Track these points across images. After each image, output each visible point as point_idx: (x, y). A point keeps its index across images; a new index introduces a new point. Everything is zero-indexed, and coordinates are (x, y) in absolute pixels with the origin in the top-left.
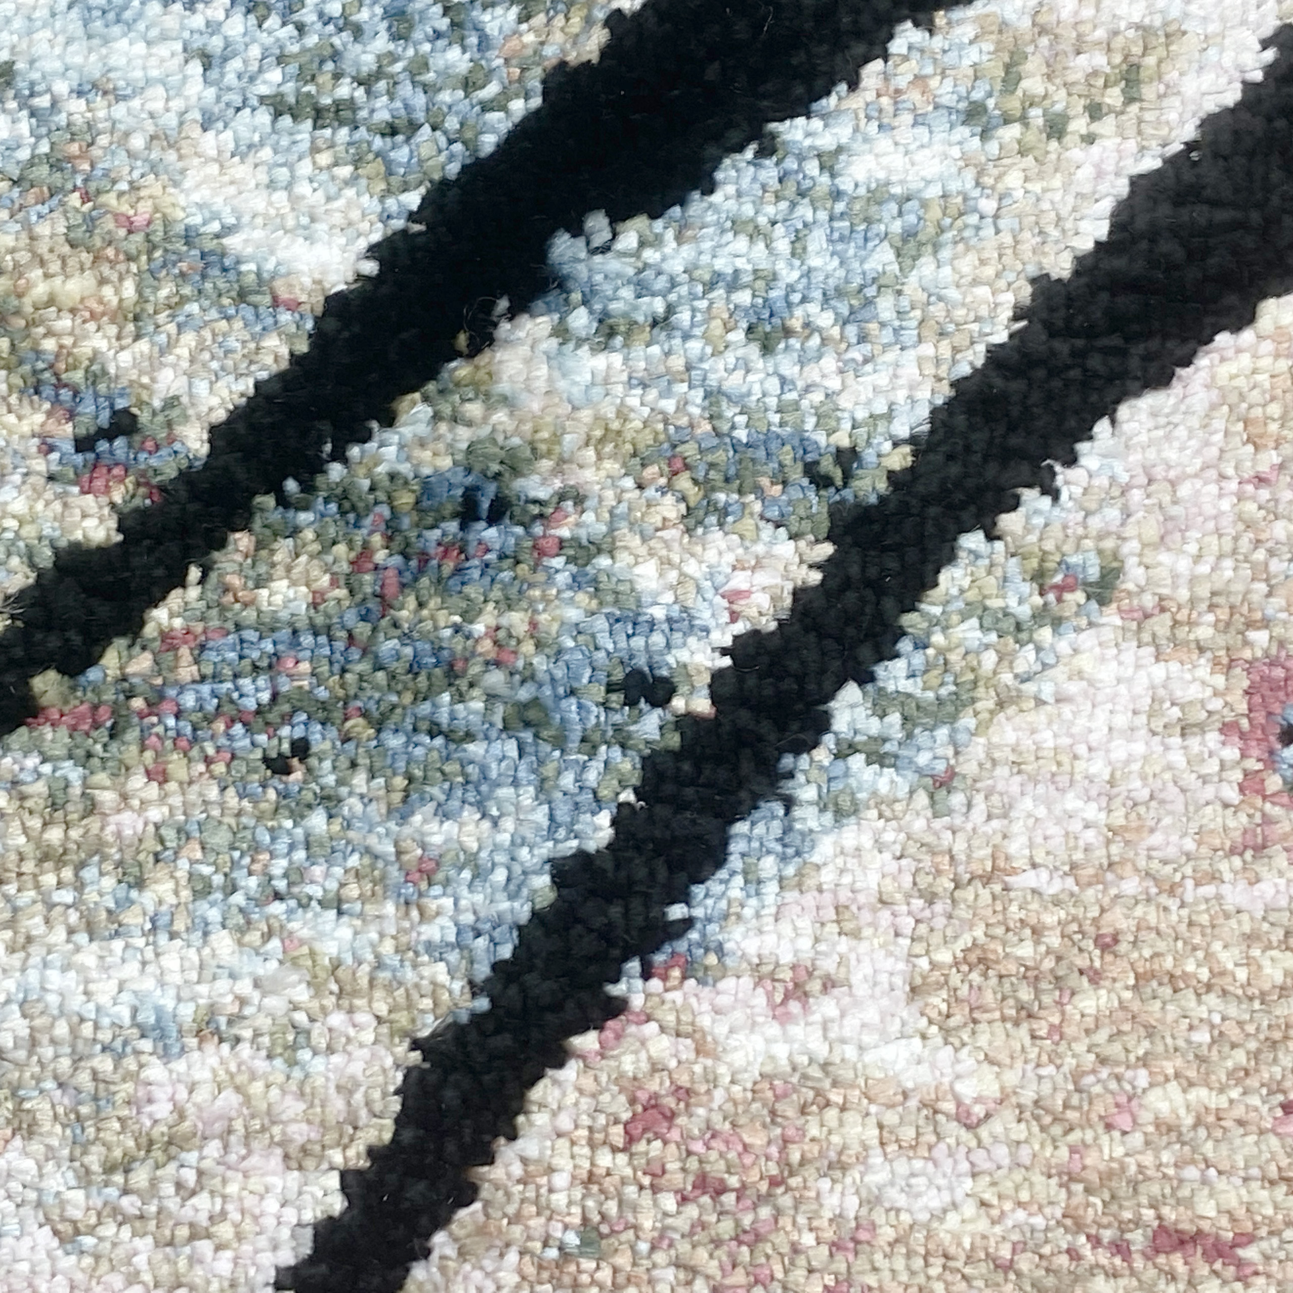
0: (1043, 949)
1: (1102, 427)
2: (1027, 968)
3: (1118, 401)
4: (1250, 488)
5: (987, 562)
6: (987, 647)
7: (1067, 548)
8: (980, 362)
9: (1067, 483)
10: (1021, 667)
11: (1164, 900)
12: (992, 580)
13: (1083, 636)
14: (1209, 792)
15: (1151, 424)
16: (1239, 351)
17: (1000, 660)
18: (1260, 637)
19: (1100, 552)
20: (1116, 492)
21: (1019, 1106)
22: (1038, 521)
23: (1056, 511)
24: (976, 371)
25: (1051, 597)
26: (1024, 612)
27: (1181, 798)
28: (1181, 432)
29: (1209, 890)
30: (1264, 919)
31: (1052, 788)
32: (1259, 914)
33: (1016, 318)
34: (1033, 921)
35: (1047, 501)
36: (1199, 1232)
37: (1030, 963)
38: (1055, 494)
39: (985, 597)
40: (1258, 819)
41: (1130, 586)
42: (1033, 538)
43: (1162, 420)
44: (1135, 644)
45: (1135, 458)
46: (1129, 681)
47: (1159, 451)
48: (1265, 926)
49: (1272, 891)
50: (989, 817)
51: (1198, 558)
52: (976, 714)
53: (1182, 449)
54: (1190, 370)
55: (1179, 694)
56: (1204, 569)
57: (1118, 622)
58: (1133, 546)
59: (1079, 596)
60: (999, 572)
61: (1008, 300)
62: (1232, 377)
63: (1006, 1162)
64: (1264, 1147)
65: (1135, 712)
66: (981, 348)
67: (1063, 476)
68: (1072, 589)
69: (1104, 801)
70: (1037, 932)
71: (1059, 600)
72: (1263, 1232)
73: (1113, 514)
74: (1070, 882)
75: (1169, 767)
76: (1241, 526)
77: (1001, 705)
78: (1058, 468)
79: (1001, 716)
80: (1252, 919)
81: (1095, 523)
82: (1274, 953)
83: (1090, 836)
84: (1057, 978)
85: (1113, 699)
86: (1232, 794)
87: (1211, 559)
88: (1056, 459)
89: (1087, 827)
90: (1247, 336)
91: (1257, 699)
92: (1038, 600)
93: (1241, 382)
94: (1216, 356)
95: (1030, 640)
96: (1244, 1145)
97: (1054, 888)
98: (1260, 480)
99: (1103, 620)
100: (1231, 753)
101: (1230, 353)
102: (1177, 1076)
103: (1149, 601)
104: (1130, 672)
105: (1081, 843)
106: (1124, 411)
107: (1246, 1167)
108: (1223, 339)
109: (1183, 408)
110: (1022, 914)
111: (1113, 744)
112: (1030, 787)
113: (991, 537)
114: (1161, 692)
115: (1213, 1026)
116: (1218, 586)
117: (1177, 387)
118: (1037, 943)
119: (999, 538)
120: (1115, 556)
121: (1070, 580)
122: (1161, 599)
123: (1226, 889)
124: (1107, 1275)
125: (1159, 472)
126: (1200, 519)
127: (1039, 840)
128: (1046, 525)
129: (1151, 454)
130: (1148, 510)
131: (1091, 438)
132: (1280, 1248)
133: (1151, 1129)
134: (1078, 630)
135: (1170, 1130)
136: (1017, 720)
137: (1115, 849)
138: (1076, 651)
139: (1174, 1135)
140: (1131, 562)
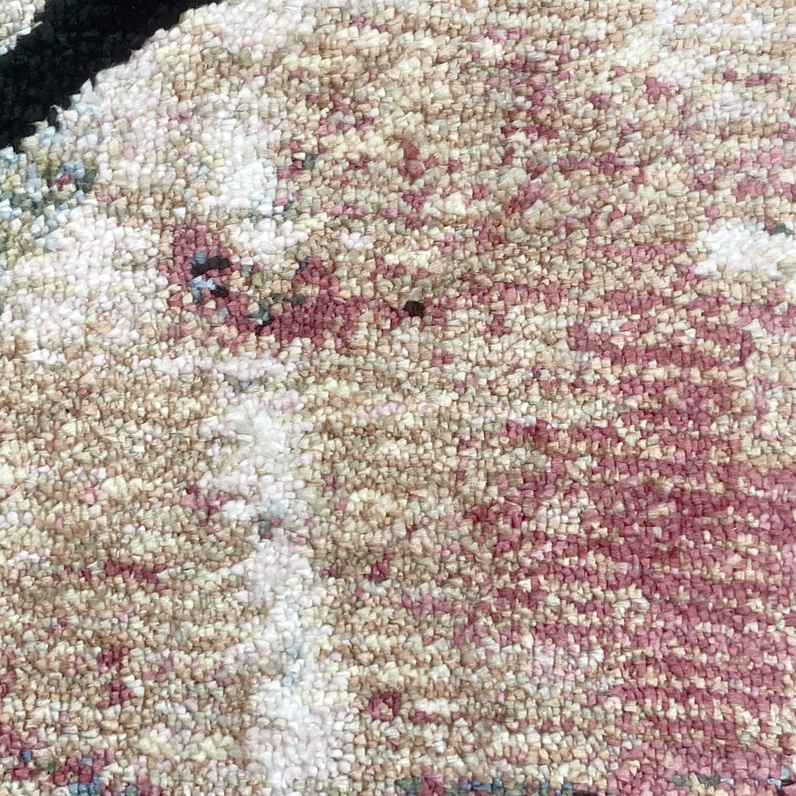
0: (44, 396)
1: (87, 86)
2: (35, 409)
3: (97, 70)
4: (175, 123)
5: (16, 166)
6: (16, 217)
7: (65, 158)
8: (13, 47)
9: (65, 119)
10: (36, 229)
11: (120, 368)
12: (18, 177)
13: (74, 211)
14: (149, 304)
15: (116, 84)
16: (171, 41)
17: (23, 225)
18: (181, 212)
19: (84, 160)
20: (94, 124)
21: (26, 490)
22: (47, 141)
23: (59, 137)
24: (10, 51)
25: (55, 187)
26: (38, 196)
27: (131, 307)
28: (134, 89)
29: (146, 362)
30: (179, 379)
31: (52, 301)
32: (176, 376)
33: (36, 20)
34: (39, 379)
35: (52, 130)
36: (134, 564)
37: (37, 406)
38: (57, 126)
39: (14, 187)
40: (177, 320)
41: (102, 181)
42: (44, 151)
43: (124, 82)
44: (105, 215)
45: (106, 104)
46: (101, 238)
47: (121, 101)
48: (180, 383)
49: (184, 362)
50: (13, 319)
51: (143, 165)
52: (7, 257)
53: (135, 100)
54: (141, 51)
55: (131, 246)
56: (147, 170)
57: (95, 202)
58: (104, 157)
59: (71, 187)
60: (23, 172)
61: (31, 8)
62: (166, 56)
63: (17, 522)
64: (173, 514)
65: (104, 256)
66: (14, 38)
67: (63, 115)
68: (67, 182)
69: (84, 309)
70: (42, 388)
71: (60, 189)
72: (171, 564)
73: (93, 137)
74: (62, 357)
75: (124, 289)
76: (170, 146)
77: (23, 252)
78: (59, 110)
79: (22, 258)
80: (172, 379)
81: (82, 143)
82: (185, 399)
83: (75, 330)
84: (53, 415)
85: (90, 249)
86: (162, 305)
87: (152, 166)
88: (58, 105)
89: (74, 325)
90: (175, 31)
91: (178, 249)
92: (45, 189)
93: (171, 59)
94: (156, 44)
95: (42, 213)
96: (161, 512)
97: (52, 360)
98: (182, 118)
99: (86, 201)
100: (162, 281)
101: (165, 41)
102: (124, 472)
103: (114, 190)
104: (102, 232)
105: (69, 334)
106: (100, 76)
107: (163, 526)
108: (160, 33)
109: (136, 74)
110: (32, 377)
111: (90, 276)
112: (38, 301)
113: (18, 151)
114: (121, 245)
115: (146, 443)
116: (155, 182)
117: (133, 63)
118: (41, 393)
119: (23, 152)
120: (93, 163)
121: (66, 177)
122: (121, 189)
123: (157, 362)
124: (76, 589)
125: (120, 113)
126: (145, 141)
127: (44, 332)
128: (52, 144)
129: (116, 102)
130: (113, 135)
131: (79, 92)
132: (182, 573)
133: (105, 503)
134: (71, 207)
135: (117, 504)
136: (33, 260)
137: (90, 338)
138: (69, 220)
139: (120, 507)
140: (103, 167)
